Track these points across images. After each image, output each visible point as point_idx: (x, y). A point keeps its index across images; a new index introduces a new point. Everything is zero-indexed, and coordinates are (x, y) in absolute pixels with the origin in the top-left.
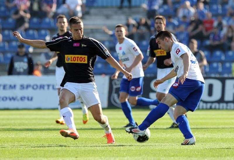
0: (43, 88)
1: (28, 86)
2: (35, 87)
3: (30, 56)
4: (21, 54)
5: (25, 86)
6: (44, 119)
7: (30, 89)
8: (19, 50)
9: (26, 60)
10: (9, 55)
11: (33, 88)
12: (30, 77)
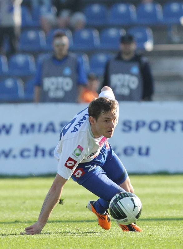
0: (173, 129)
1: (139, 125)
2: (155, 126)
3: (145, 59)
4: (126, 57)
5: (133, 125)
6: (170, 195)
7: (144, 131)
8: (122, 47)
9: (135, 70)
10: (102, 58)
11: (150, 128)
12: (145, 105)
